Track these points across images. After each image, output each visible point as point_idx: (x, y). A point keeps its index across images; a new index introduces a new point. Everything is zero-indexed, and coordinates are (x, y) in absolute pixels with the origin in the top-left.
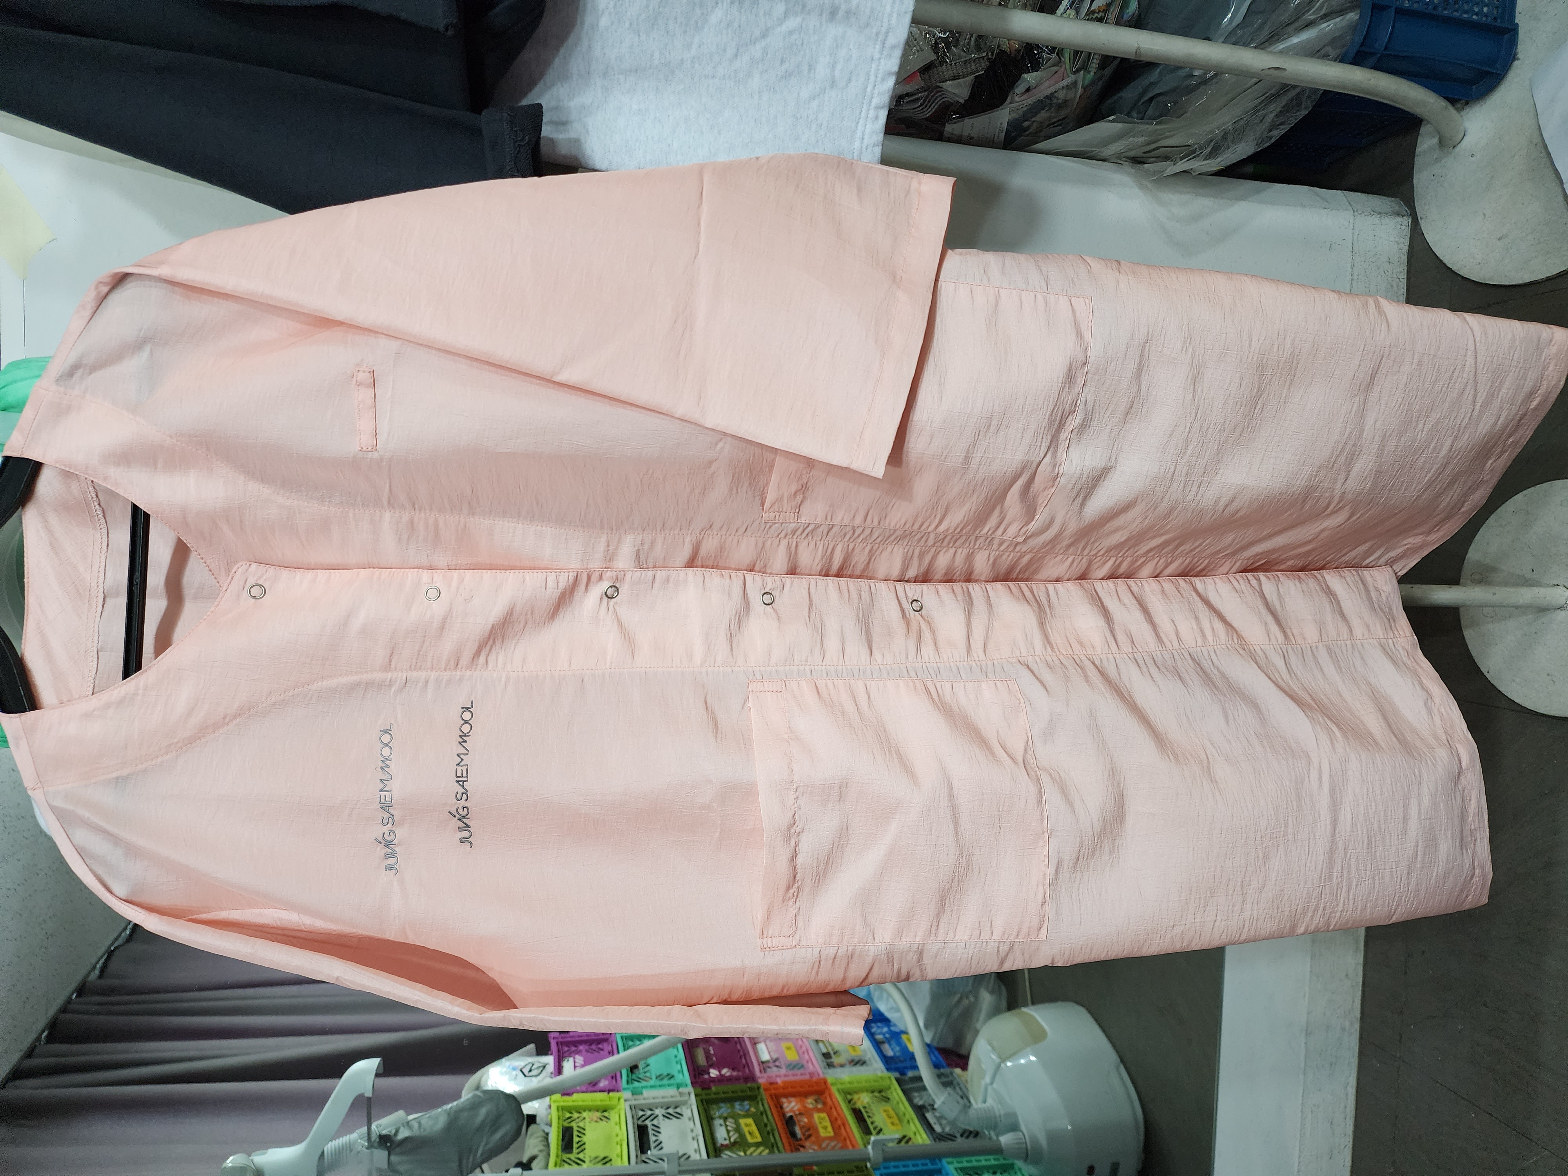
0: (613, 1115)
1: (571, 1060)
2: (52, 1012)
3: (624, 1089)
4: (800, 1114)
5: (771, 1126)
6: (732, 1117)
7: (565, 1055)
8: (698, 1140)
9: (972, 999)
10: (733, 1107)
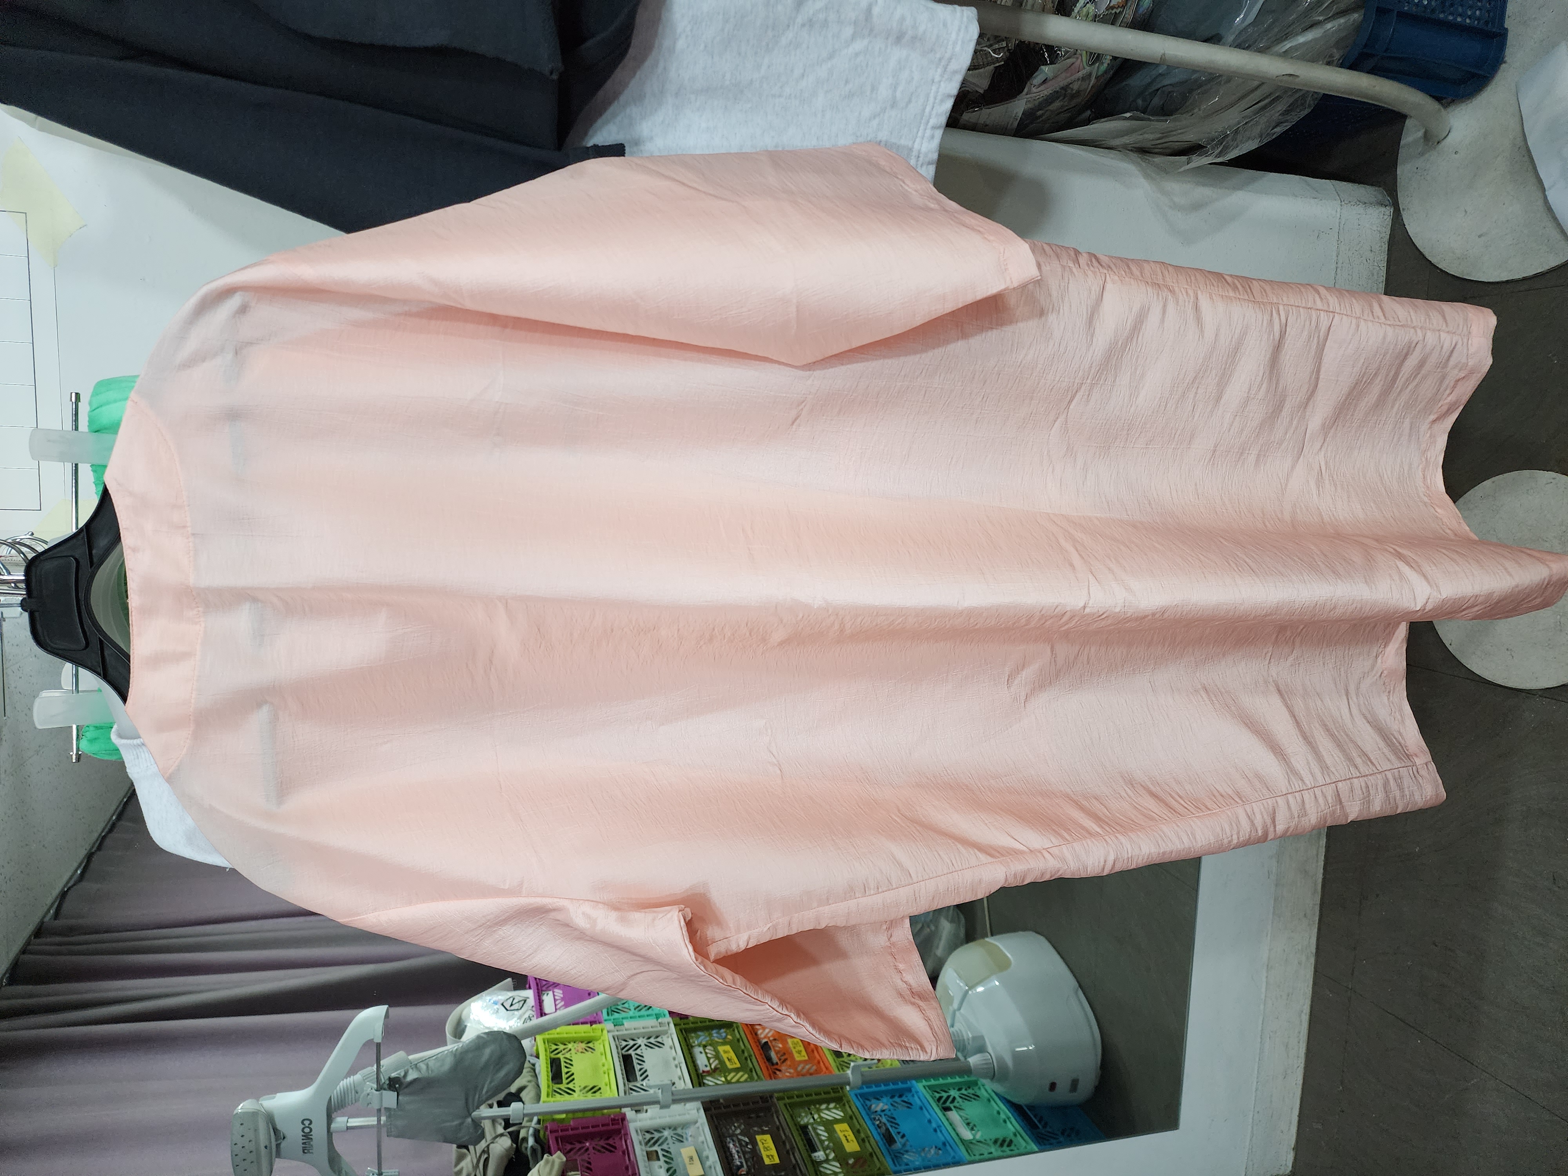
0: (598, 1046)
1: (551, 993)
2: (12, 955)
3: (606, 1020)
4: (775, 1040)
5: (748, 1051)
6: (710, 1045)
7: (544, 988)
8: (680, 1068)
9: (933, 928)
10: (710, 1035)
